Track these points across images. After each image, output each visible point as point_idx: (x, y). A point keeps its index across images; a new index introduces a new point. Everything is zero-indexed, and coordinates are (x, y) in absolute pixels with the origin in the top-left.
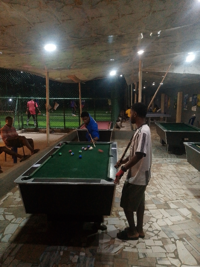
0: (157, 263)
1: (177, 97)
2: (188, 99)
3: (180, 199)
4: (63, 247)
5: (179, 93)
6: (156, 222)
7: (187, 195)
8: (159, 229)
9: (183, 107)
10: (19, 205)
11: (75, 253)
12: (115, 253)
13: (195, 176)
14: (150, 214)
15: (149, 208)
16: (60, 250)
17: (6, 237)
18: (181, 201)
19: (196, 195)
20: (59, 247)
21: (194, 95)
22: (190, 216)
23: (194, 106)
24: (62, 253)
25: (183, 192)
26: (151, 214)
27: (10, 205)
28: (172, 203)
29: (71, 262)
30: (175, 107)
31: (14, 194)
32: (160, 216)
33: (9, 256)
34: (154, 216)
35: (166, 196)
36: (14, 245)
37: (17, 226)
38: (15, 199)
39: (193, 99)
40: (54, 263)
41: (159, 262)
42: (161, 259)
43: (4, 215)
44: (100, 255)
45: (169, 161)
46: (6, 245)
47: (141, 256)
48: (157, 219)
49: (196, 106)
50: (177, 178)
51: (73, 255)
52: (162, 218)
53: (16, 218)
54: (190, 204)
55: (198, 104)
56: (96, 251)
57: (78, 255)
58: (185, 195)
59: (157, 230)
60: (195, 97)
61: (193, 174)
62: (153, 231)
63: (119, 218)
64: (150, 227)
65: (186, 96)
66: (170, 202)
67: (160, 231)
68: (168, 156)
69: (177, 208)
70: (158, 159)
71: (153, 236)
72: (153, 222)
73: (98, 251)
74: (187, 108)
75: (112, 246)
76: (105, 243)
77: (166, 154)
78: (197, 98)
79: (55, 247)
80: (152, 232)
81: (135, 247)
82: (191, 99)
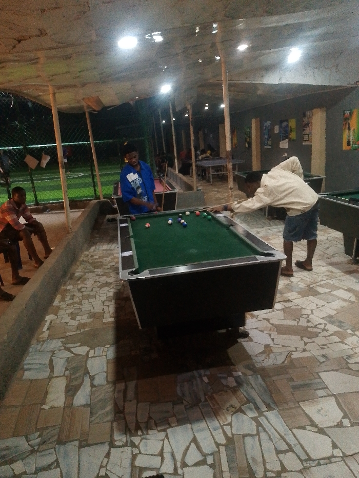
0: (347, 363)
1: (250, 128)
2: (272, 130)
3: (326, 279)
4: (202, 372)
5: (254, 121)
6: (313, 313)
7: (332, 272)
8: (323, 322)
9: (262, 144)
10: (82, 330)
11: (225, 375)
12: (283, 362)
13: (328, 246)
14: (296, 306)
15: (290, 298)
16: (200, 376)
17: (97, 377)
18: (329, 281)
19: (344, 271)
20: (195, 372)
21: (281, 122)
22: (353, 299)
23: (283, 140)
24: (206, 379)
25: (324, 269)
26: (298, 305)
27: (65, 332)
28: (318, 286)
29: (227, 386)
30: (247, 145)
31: (57, 316)
32: (313, 306)
33: (124, 401)
34: (304, 307)
35: (304, 278)
36: (121, 386)
37: (104, 360)
38: (68, 323)
39: (280, 127)
40: (205, 394)
41: (350, 361)
42: (349, 357)
43: (68, 349)
44: (263, 369)
45: (276, 230)
46: (109, 388)
47: (322, 360)
48: (312, 311)
49: (287, 140)
50: (302, 252)
51: (226, 378)
52: (318, 308)
53: (92, 348)
54: (342, 283)
55: (290, 136)
56: (255, 366)
57: (232, 376)
58: (330, 273)
59: (320, 324)
60: (284, 124)
61: (322, 243)
62: (316, 325)
63: (257, 318)
64: (308, 321)
65: (268, 123)
66: (315, 285)
67: (325, 324)
68: (270, 224)
69: (330, 292)
70: (259, 230)
71: (319, 333)
72: (308, 315)
73: (258, 365)
74: (270, 145)
75: (272, 355)
76: (258, 354)
77: (266, 221)
78: (287, 125)
79: (189, 374)
80: (316, 327)
81: (305, 350)
82: (277, 129)
